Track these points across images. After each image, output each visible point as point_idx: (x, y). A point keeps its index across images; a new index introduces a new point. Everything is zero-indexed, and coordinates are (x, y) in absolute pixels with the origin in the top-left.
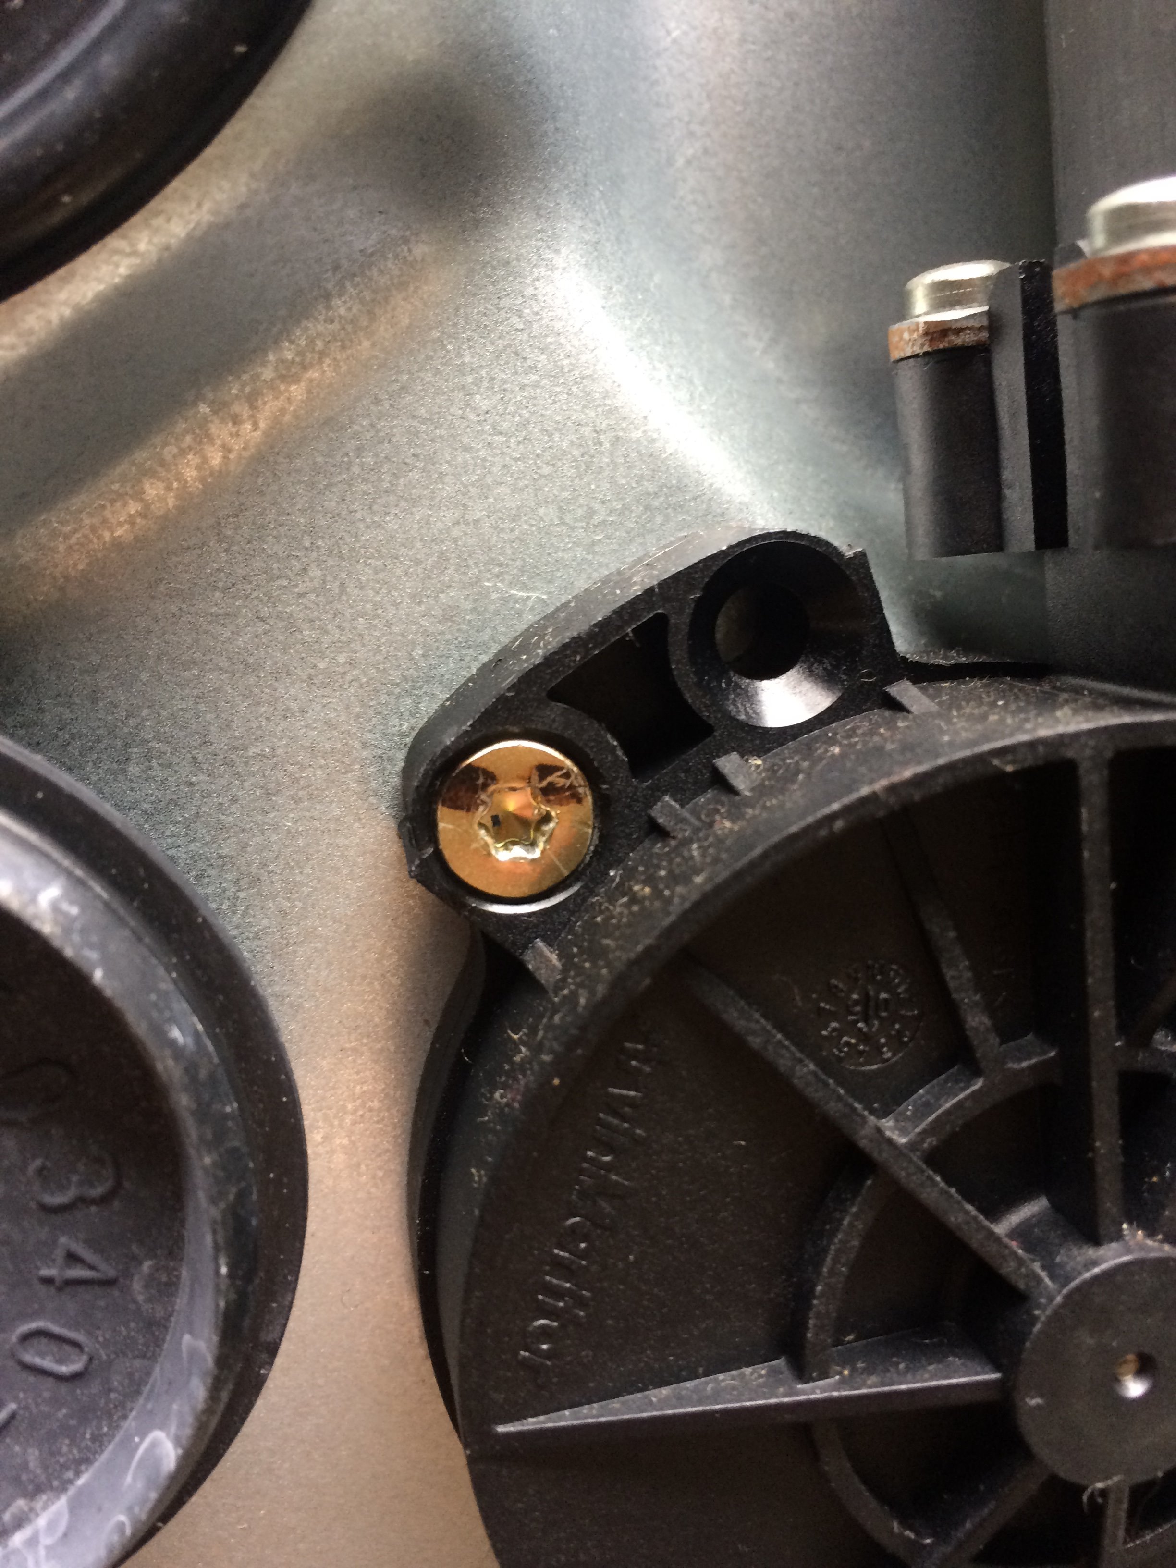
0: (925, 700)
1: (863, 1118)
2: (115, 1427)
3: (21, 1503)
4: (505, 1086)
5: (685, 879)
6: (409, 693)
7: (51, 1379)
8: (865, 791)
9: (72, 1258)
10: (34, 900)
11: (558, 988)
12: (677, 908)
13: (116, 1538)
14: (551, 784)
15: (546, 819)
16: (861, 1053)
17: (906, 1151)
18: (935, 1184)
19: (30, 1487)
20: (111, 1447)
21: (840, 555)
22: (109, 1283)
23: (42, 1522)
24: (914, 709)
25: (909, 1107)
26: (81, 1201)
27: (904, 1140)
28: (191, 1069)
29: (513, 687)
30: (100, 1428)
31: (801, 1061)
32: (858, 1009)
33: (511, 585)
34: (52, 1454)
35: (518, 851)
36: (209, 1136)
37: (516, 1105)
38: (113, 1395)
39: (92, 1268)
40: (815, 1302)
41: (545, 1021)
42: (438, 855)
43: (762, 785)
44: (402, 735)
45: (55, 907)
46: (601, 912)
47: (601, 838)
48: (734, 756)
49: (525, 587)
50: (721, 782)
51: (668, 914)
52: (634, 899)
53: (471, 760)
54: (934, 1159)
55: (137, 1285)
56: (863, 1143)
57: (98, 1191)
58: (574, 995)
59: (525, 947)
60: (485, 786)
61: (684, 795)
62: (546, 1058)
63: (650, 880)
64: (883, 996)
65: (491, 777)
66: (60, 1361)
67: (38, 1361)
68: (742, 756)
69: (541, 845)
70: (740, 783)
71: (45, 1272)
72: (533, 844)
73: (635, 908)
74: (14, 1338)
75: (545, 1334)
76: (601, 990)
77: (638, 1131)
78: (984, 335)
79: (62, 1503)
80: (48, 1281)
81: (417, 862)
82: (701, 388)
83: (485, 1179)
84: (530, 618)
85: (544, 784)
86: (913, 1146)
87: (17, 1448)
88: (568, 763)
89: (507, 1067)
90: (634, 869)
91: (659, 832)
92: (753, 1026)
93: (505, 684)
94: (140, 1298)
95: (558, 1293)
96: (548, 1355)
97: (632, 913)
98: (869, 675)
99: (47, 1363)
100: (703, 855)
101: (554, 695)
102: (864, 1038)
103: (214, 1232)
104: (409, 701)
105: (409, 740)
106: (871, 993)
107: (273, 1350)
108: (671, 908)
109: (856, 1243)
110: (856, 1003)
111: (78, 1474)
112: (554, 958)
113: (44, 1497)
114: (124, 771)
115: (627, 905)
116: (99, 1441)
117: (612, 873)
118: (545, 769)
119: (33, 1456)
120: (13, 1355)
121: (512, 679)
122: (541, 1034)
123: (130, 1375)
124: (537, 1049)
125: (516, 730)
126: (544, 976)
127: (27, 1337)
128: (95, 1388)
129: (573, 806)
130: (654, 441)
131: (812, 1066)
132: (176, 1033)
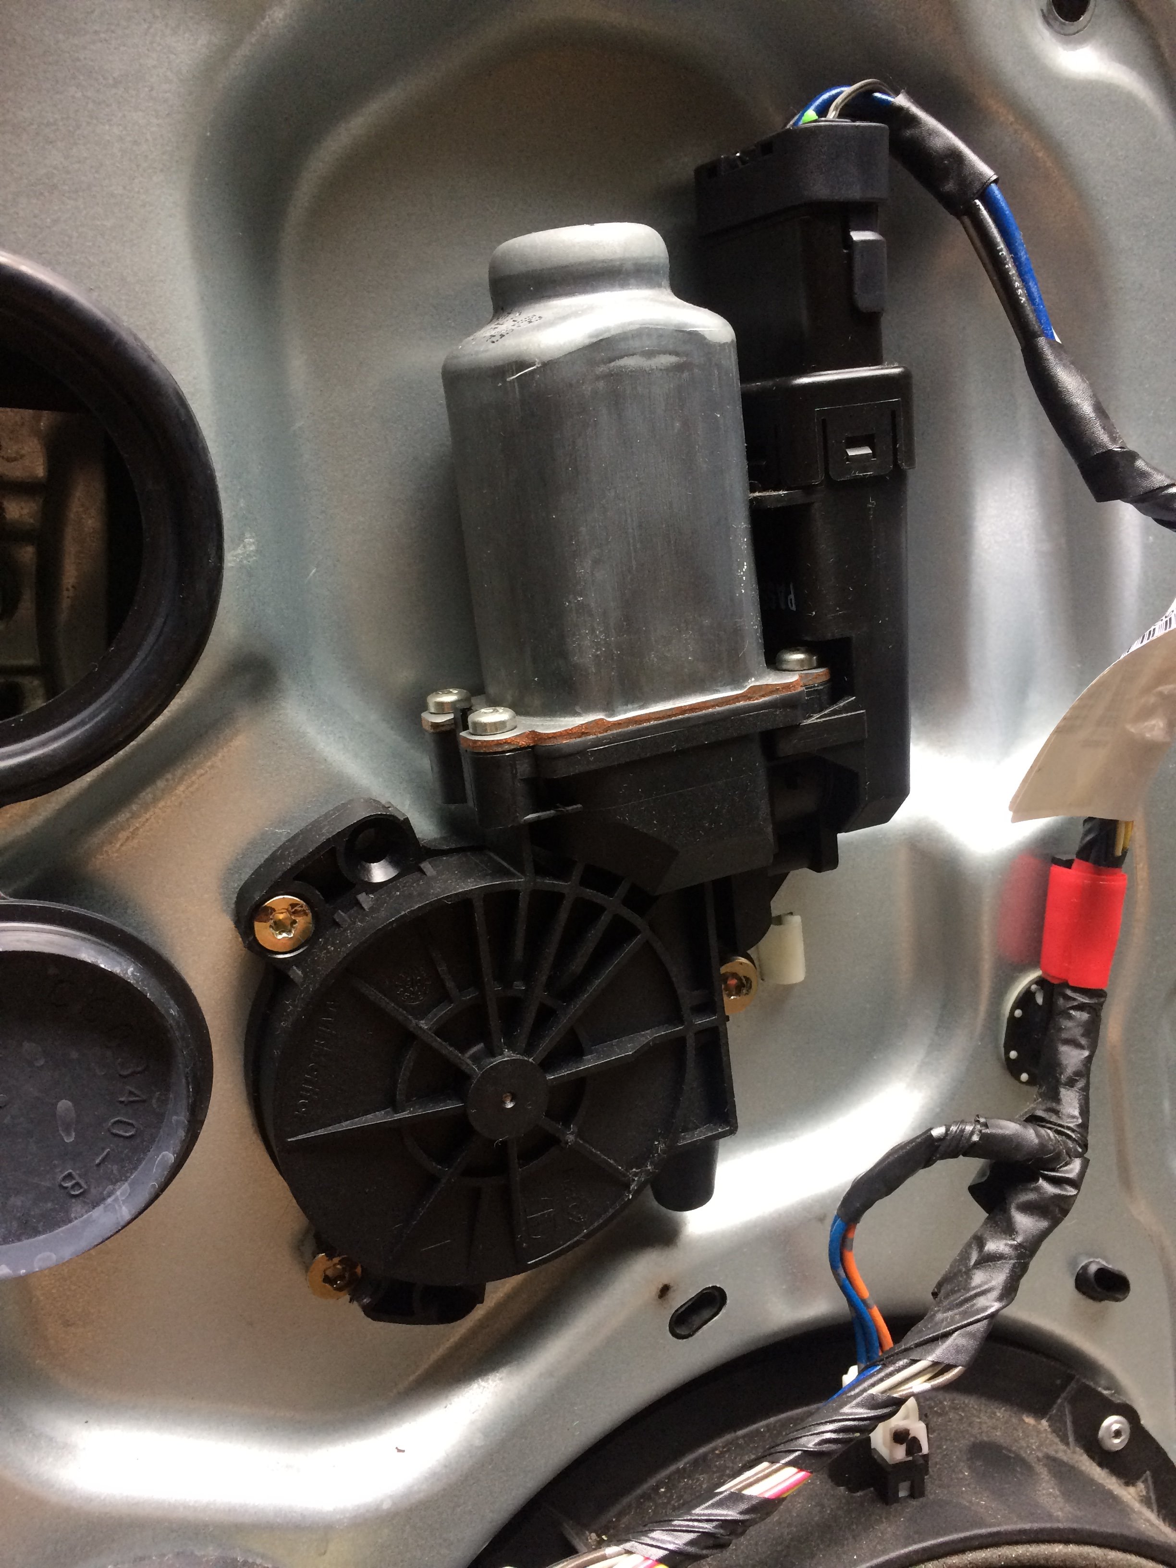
0: (432, 870)
1: (411, 1020)
2: (145, 1154)
3: (111, 1187)
4: (285, 1020)
5: (345, 945)
6: (237, 872)
7: (122, 1139)
8: (403, 913)
9: (131, 1093)
10: (127, 973)
11: (302, 985)
12: (342, 956)
13: (152, 1190)
14: (295, 910)
15: (294, 922)
16: (412, 998)
17: (427, 1030)
18: (437, 1041)
19: (114, 1180)
20: (144, 1163)
21: (399, 820)
22: (144, 1101)
23: (118, 1193)
24: (428, 874)
25: (430, 1016)
26: (133, 1074)
27: (426, 1027)
28: (178, 1023)
29: (280, 878)
30: (140, 1156)
31: (388, 1003)
32: (410, 983)
33: (275, 828)
34: (122, 1167)
35: (284, 935)
36: (184, 1045)
37: (290, 1026)
38: (145, 1143)
39: (138, 1096)
40: (399, 1085)
41: (298, 996)
42: (255, 939)
43: (372, 907)
44: (234, 888)
45: (132, 973)
46: (317, 956)
47: (315, 927)
48: (364, 894)
49: (280, 828)
50: (358, 904)
51: (339, 958)
52: (328, 952)
53: (266, 904)
54: (437, 1033)
55: (154, 1101)
56: (412, 1029)
57: (139, 1069)
58: (308, 986)
59: (289, 969)
60: (271, 913)
61: (346, 909)
62: (299, 1009)
63: (333, 945)
64: (418, 978)
65: (273, 910)
66: (126, 1132)
67: (118, 1132)
68: (366, 894)
69: (293, 932)
70: (366, 906)
71: (122, 1099)
72: (290, 931)
73: (328, 955)
74: (110, 1124)
75: (304, 1105)
76: (317, 986)
77: (333, 1032)
78: (453, 726)
79: (126, 1186)
80: (122, 1102)
81: (247, 942)
82: (348, 739)
83: (279, 1053)
84: (284, 839)
85: (293, 910)
86: (430, 1029)
87: (110, 1166)
88: (302, 902)
89: (285, 1014)
90: (328, 939)
91: (337, 925)
92: (372, 993)
93: (277, 876)
94: (155, 1106)
95: (307, 1090)
96: (304, 1112)
97: (327, 957)
98: (412, 861)
99: (121, 1133)
100: (351, 935)
101: (297, 878)
102: (412, 993)
103: (187, 1078)
104: (237, 875)
105: (238, 890)
106: (414, 977)
107: (202, 1123)
108: (340, 956)
109: (412, 1064)
110: (409, 981)
111: (132, 1173)
112: (300, 973)
113: (119, 1184)
114: (126, 912)
115: (325, 954)
116: (140, 1161)
117: (320, 940)
118: (293, 905)
119: (115, 1168)
120: (109, 1130)
121: (280, 874)
122: (297, 1001)
123: (151, 1135)
124: (295, 1006)
125: (282, 892)
126: (296, 980)
127: (115, 1123)
128: (138, 1141)
129: (305, 917)
130: (329, 768)
131: (393, 1005)
132: (172, 1011)
